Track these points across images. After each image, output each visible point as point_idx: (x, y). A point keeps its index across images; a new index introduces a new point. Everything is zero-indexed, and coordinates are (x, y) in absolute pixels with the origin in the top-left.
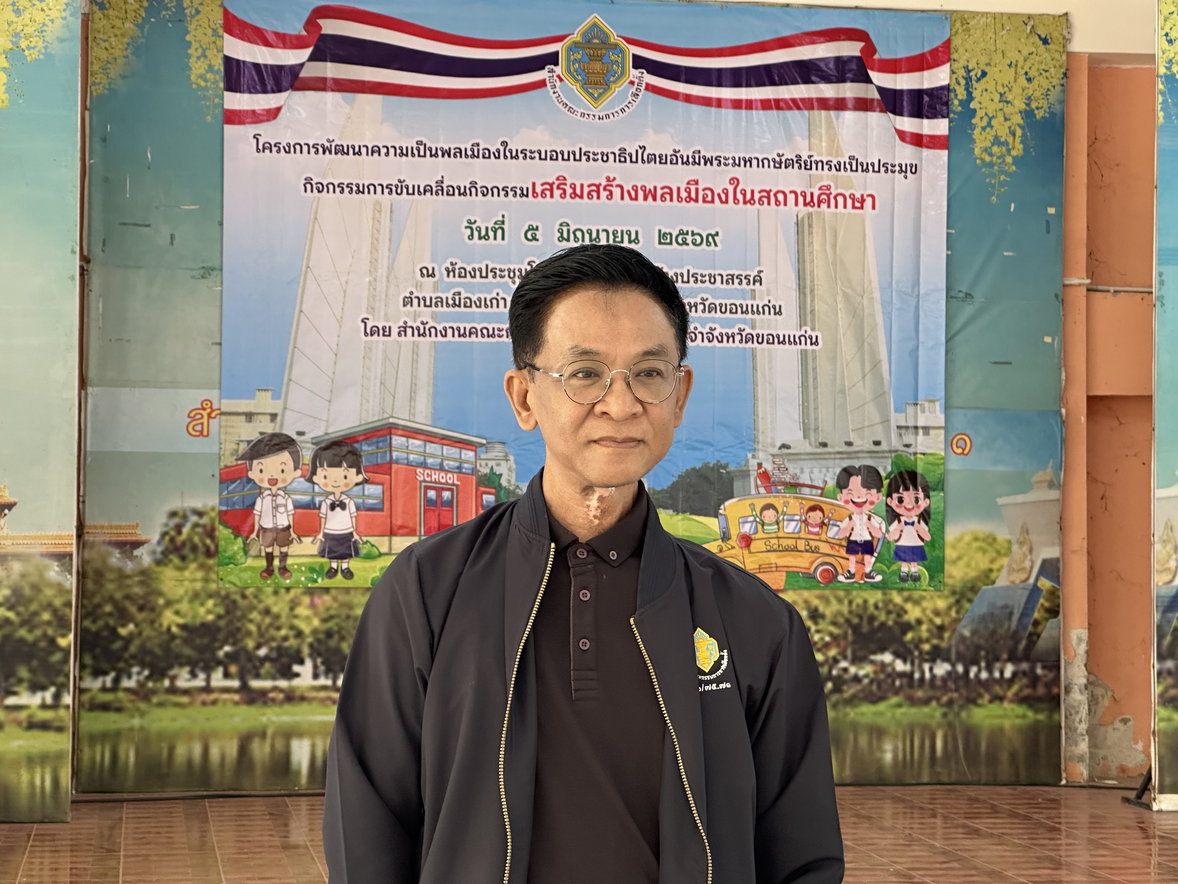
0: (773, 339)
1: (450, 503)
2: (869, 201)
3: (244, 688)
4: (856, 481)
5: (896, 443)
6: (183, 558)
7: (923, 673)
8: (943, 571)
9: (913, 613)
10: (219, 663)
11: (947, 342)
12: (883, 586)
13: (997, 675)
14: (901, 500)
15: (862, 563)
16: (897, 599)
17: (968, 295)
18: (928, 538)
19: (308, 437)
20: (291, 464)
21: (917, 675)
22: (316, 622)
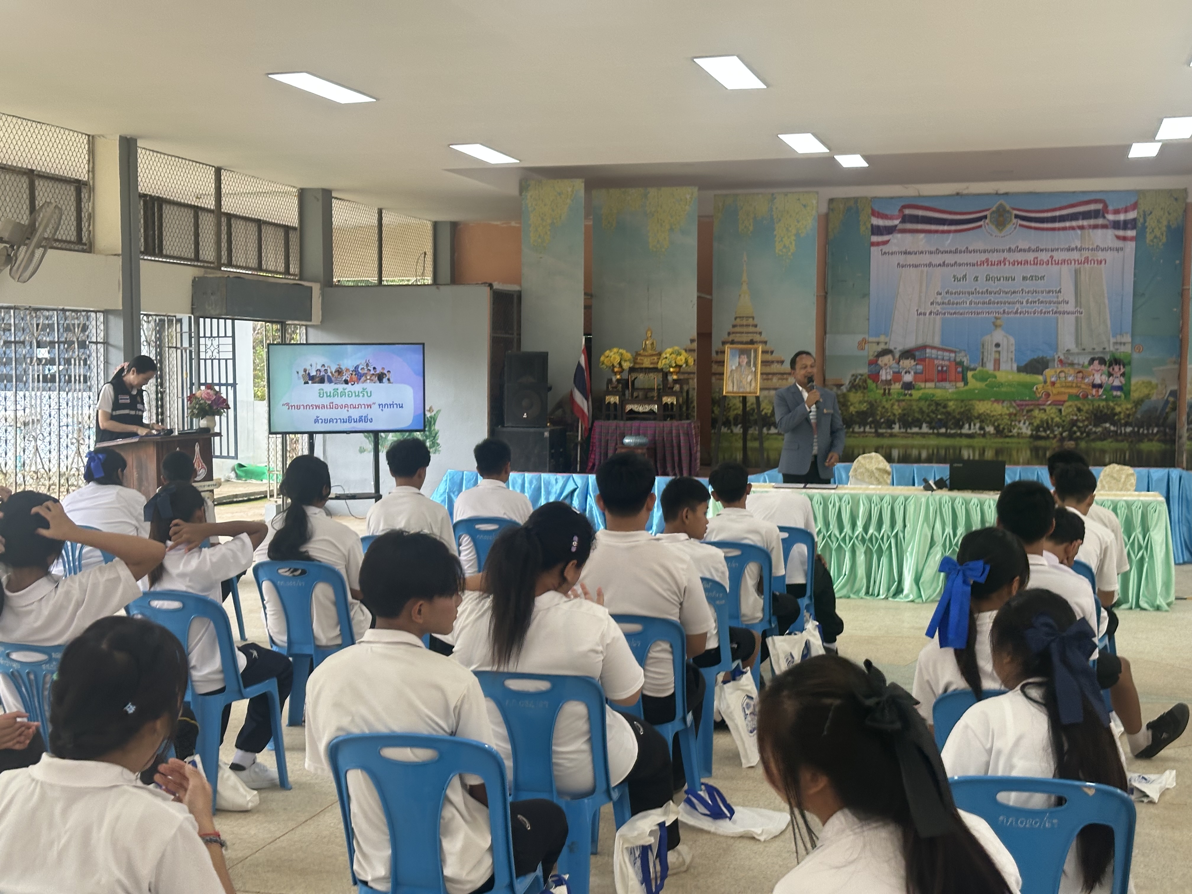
0: (1064, 313)
1: (946, 371)
2: (1103, 262)
3: (876, 431)
4: (1096, 362)
5: (1112, 348)
6: (856, 390)
7: (1121, 431)
8: (1130, 394)
9: (1118, 409)
10: (868, 424)
11: (1133, 311)
12: (1106, 400)
13: (1150, 431)
14: (1113, 369)
15: (1098, 391)
16: (1111, 404)
17: (1143, 294)
18: (1124, 382)
19: (898, 349)
20: (891, 359)
21: (1119, 431)
22: (900, 411)
